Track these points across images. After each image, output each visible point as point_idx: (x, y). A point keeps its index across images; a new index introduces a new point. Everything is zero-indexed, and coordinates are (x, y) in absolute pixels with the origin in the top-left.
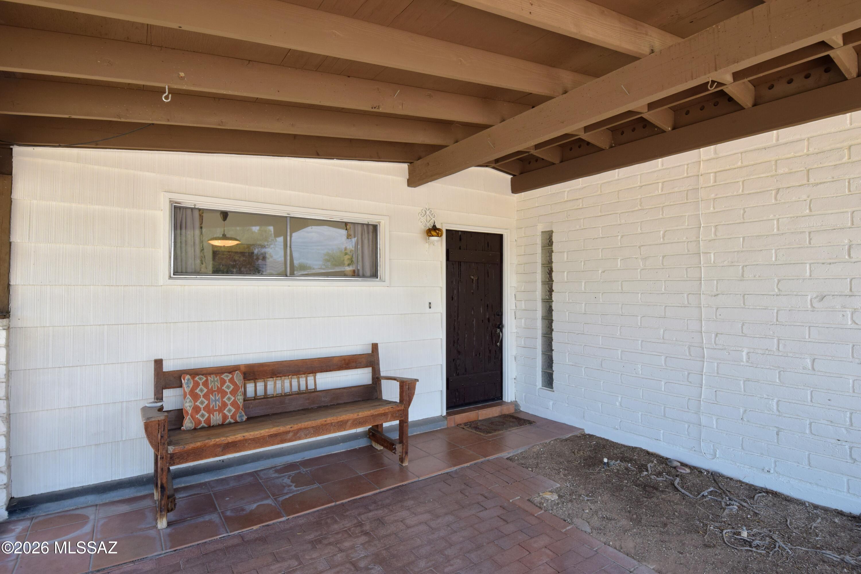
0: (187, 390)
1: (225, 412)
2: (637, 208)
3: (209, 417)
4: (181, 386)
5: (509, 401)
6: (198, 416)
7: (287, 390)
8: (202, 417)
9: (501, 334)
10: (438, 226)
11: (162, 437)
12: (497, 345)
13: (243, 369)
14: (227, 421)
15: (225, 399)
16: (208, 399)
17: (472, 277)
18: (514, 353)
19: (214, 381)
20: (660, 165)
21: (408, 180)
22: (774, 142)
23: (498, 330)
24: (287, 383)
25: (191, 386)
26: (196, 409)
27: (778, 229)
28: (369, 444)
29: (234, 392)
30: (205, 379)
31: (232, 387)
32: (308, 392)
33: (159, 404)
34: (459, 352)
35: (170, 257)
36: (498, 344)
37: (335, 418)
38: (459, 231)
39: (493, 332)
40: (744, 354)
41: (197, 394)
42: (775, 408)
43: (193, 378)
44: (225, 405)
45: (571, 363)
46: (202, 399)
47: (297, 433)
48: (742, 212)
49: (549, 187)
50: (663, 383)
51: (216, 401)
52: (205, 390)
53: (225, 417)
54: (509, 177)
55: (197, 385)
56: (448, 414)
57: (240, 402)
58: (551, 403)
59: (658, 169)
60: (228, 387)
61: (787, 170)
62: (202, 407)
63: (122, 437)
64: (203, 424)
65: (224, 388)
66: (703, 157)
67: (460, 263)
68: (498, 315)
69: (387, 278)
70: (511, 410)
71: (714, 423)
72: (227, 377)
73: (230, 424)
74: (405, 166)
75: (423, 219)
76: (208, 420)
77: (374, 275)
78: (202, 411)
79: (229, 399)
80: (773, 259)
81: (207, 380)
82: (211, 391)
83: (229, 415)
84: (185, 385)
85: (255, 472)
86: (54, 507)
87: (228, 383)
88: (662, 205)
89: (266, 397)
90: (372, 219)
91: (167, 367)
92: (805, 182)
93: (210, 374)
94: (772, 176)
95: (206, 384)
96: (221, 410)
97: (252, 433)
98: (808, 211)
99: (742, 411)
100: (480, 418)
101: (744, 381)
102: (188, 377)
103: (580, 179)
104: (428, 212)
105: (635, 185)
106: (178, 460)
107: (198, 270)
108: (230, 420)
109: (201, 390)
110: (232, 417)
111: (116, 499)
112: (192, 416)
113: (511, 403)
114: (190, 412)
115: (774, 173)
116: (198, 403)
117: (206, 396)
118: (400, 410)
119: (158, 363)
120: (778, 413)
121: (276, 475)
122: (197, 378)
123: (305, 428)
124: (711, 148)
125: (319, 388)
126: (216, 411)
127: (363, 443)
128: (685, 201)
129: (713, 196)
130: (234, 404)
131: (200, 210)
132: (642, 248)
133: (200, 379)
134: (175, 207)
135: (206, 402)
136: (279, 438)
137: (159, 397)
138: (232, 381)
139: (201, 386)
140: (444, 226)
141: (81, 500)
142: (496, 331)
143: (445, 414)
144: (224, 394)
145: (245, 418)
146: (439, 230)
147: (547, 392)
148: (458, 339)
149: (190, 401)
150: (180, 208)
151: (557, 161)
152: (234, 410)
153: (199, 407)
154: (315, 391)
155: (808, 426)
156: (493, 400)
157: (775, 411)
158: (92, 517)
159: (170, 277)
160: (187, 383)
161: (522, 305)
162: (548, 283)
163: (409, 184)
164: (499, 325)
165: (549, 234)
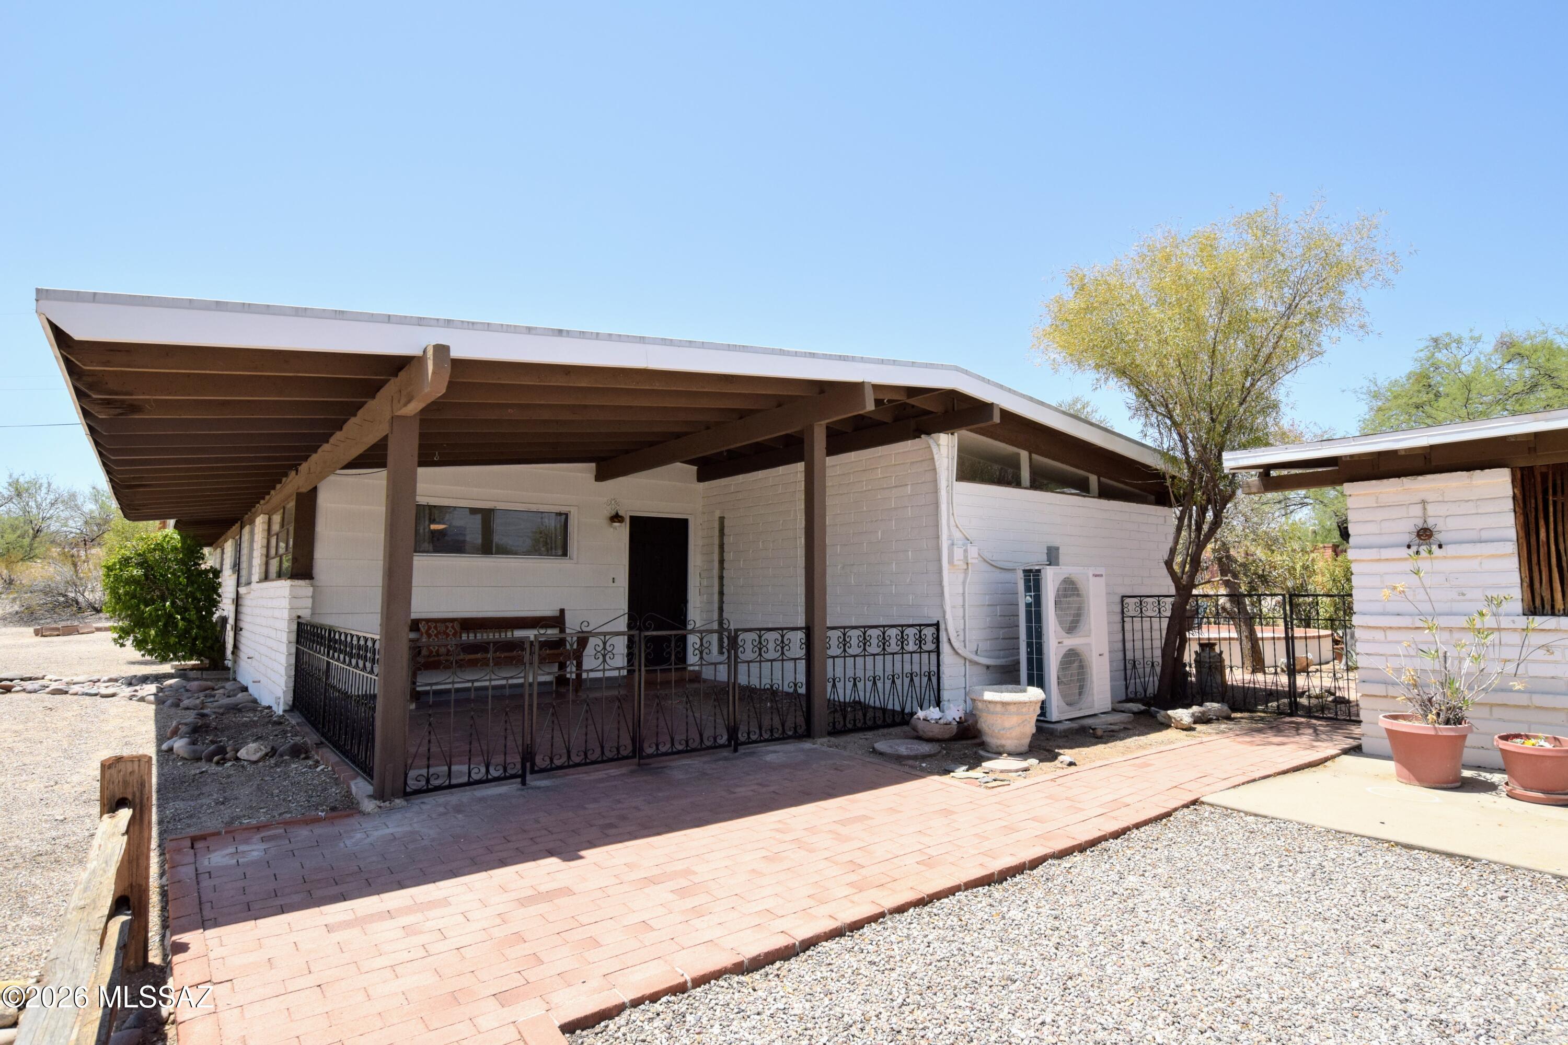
0: (424, 631)
1: (448, 647)
3: (438, 649)
4: (420, 629)
5: (691, 669)
6: (431, 648)
8: (434, 649)
9: (685, 609)
10: (621, 513)
13: (461, 620)
15: (448, 639)
16: (438, 638)
17: (657, 558)
20: (780, 471)
21: (596, 476)
23: (684, 606)
24: (491, 634)
25: (426, 628)
29: (454, 635)
30: (435, 625)
31: (453, 632)
38: (642, 517)
39: (679, 607)
41: (430, 634)
43: (427, 623)
44: (448, 643)
49: (722, 480)
51: (442, 639)
52: (435, 632)
53: (448, 651)
54: (695, 468)
55: (429, 628)
57: (457, 643)
59: (779, 474)
60: (450, 632)
64: (434, 653)
65: (447, 631)
67: (644, 545)
68: (684, 592)
69: (575, 557)
72: (450, 624)
74: (593, 465)
75: (608, 508)
76: (437, 652)
77: (565, 554)
79: (450, 639)
82: (439, 633)
83: (451, 649)
87: (450, 629)
90: (564, 509)
93: (439, 622)
95: (436, 628)
96: (445, 646)
102: (424, 623)
104: (613, 502)
105: (768, 485)
108: (451, 653)
109: (433, 632)
112: (427, 648)
113: (693, 670)
114: (425, 645)
117: (434, 636)
122: (430, 624)
126: (442, 646)
127: (553, 688)
131: (429, 507)
133: (432, 624)
135: (436, 640)
138: (453, 627)
139: (432, 629)
140: (626, 513)
144: (448, 635)
145: (462, 653)
146: (621, 517)
149: (426, 638)
150: (420, 505)
156: (678, 664)
160: (423, 627)
161: (705, 583)
162: (722, 562)
163: (596, 480)
164: (685, 601)
165: (722, 520)
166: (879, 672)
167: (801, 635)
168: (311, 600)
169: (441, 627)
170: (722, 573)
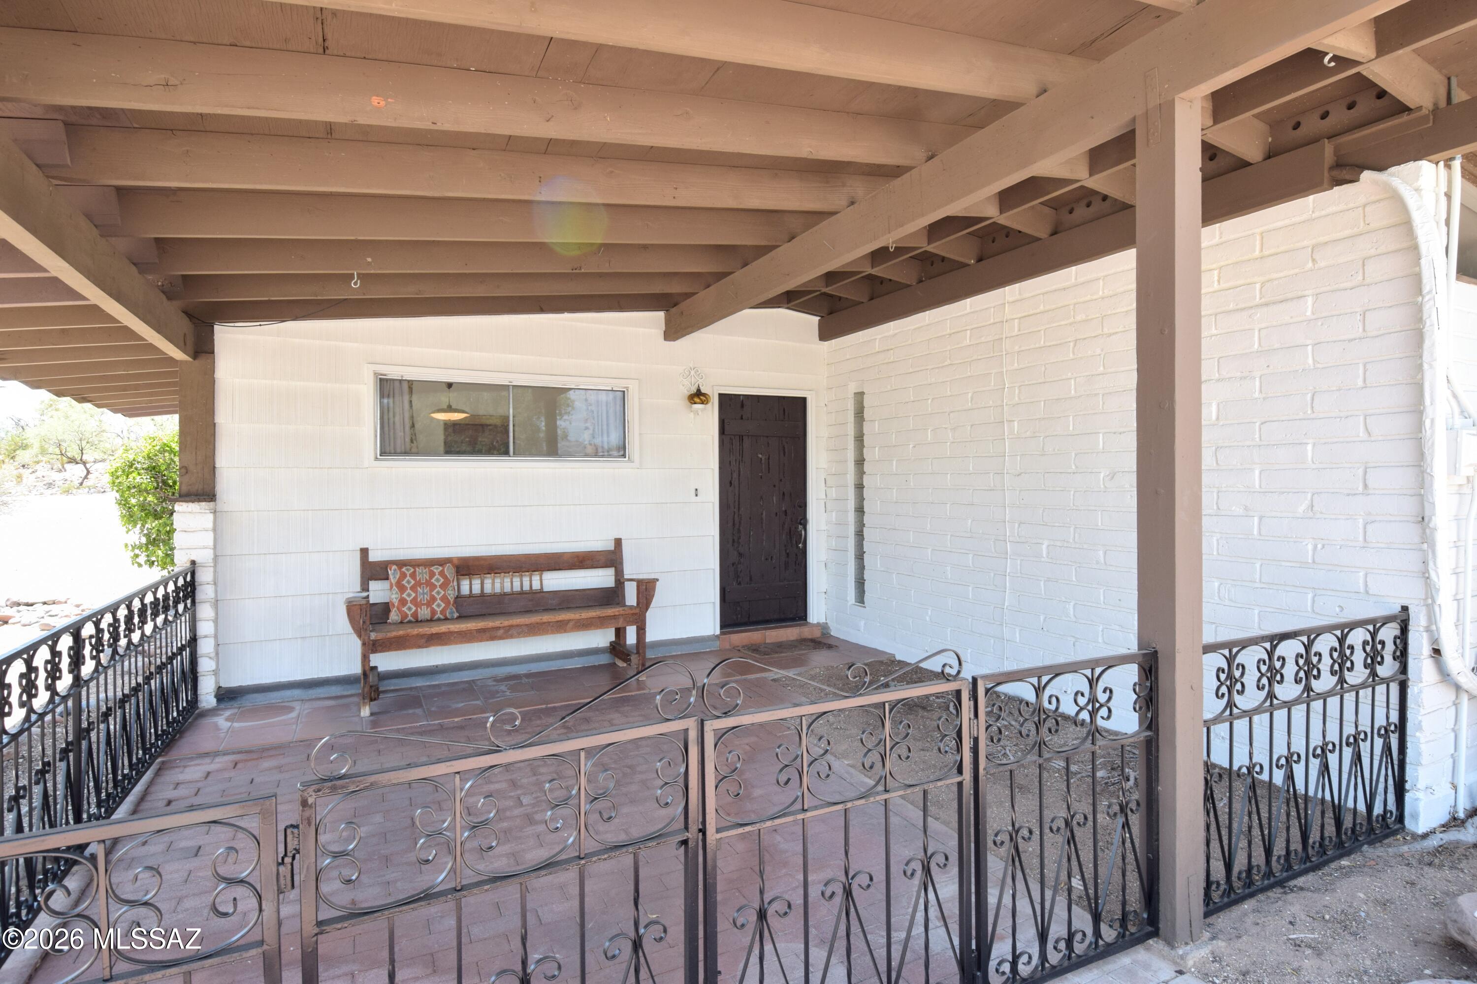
0: (393, 581)
1: (434, 606)
2: (946, 363)
3: (417, 610)
4: (387, 578)
5: (815, 622)
6: (405, 609)
7: (507, 589)
8: (409, 610)
9: (803, 533)
10: (704, 389)
11: (364, 622)
12: (798, 547)
13: (456, 562)
14: (436, 617)
15: (434, 593)
16: (416, 592)
17: (760, 456)
18: (823, 557)
19: (422, 573)
20: (968, 307)
21: (665, 332)
22: (1073, 280)
23: (800, 527)
24: (507, 581)
25: (398, 577)
26: (403, 602)
27: (1075, 391)
28: (611, 661)
29: (444, 586)
30: (412, 570)
31: (442, 580)
32: (532, 592)
33: (365, 594)
34: (741, 555)
35: (376, 436)
36: (800, 545)
37: (552, 617)
38: (740, 395)
39: (793, 529)
40: (1044, 547)
41: (403, 585)
42: (1072, 613)
43: (400, 568)
44: (433, 599)
45: (882, 569)
46: (409, 591)
47: (509, 630)
48: (1043, 369)
49: (860, 333)
50: (970, 588)
51: (423, 594)
52: (413, 582)
53: (433, 612)
54: (816, 319)
55: (403, 576)
56: (722, 633)
57: (451, 598)
58: (862, 623)
59: (966, 312)
60: (437, 580)
61: (1084, 317)
62: (409, 599)
63: (328, 631)
64: (410, 618)
65: (433, 581)
66: (1009, 298)
67: (741, 438)
68: (800, 507)
69: (638, 457)
70: (817, 634)
71: (1018, 635)
72: (437, 569)
73: (439, 620)
74: (661, 315)
75: (686, 381)
76: (415, 615)
77: (622, 450)
78: (409, 604)
79: (438, 593)
80: (1071, 428)
81: (415, 572)
82: (418, 584)
83: (439, 610)
84: (391, 577)
85: (473, 681)
86: (260, 699)
87: (437, 576)
88: (970, 360)
89: (482, 595)
90: (619, 385)
91: (373, 557)
92: (1100, 332)
93: (419, 566)
94: (1071, 324)
95: (413, 575)
96: (429, 604)
97: (458, 626)
98: (1102, 368)
99: (1042, 618)
100: (768, 641)
101: (1045, 581)
102: (394, 567)
103: (892, 323)
104: (693, 373)
105: (944, 333)
106: (380, 648)
107: (408, 449)
108: (439, 615)
109: (408, 582)
110: (442, 612)
111: (322, 696)
112: (398, 609)
113: (818, 624)
114: (396, 604)
115: (1072, 320)
116: (404, 596)
117: (413, 588)
118: (636, 614)
119: (364, 552)
120: (1074, 620)
121: (494, 683)
122: (404, 569)
123: (517, 626)
124: (1016, 287)
125: (545, 589)
126: (423, 604)
127: (605, 659)
128: (992, 355)
129: (1017, 348)
130: (444, 599)
131: (409, 381)
132: (951, 415)
133: (408, 570)
134: (381, 380)
135: (414, 595)
136: (488, 634)
137: (365, 588)
138: (442, 574)
139: (408, 578)
140: (713, 389)
141: (288, 693)
142: (797, 528)
143: (718, 632)
144: (433, 587)
145: (456, 615)
146: (704, 395)
147: (859, 609)
148: (739, 538)
149: (397, 593)
150: (387, 380)
151: (864, 299)
152: (443, 605)
153: (405, 600)
154: (541, 591)
155: (1100, 634)
156: (793, 619)
157: (1072, 616)
158: (298, 708)
159: (376, 459)
160: (394, 574)
161: (833, 493)
162: (860, 462)
163: (666, 339)
164: (802, 520)
165: (860, 396)
166: (1299, 746)
167: (1130, 674)
168: (211, 535)
169: (422, 574)
170: (861, 478)
